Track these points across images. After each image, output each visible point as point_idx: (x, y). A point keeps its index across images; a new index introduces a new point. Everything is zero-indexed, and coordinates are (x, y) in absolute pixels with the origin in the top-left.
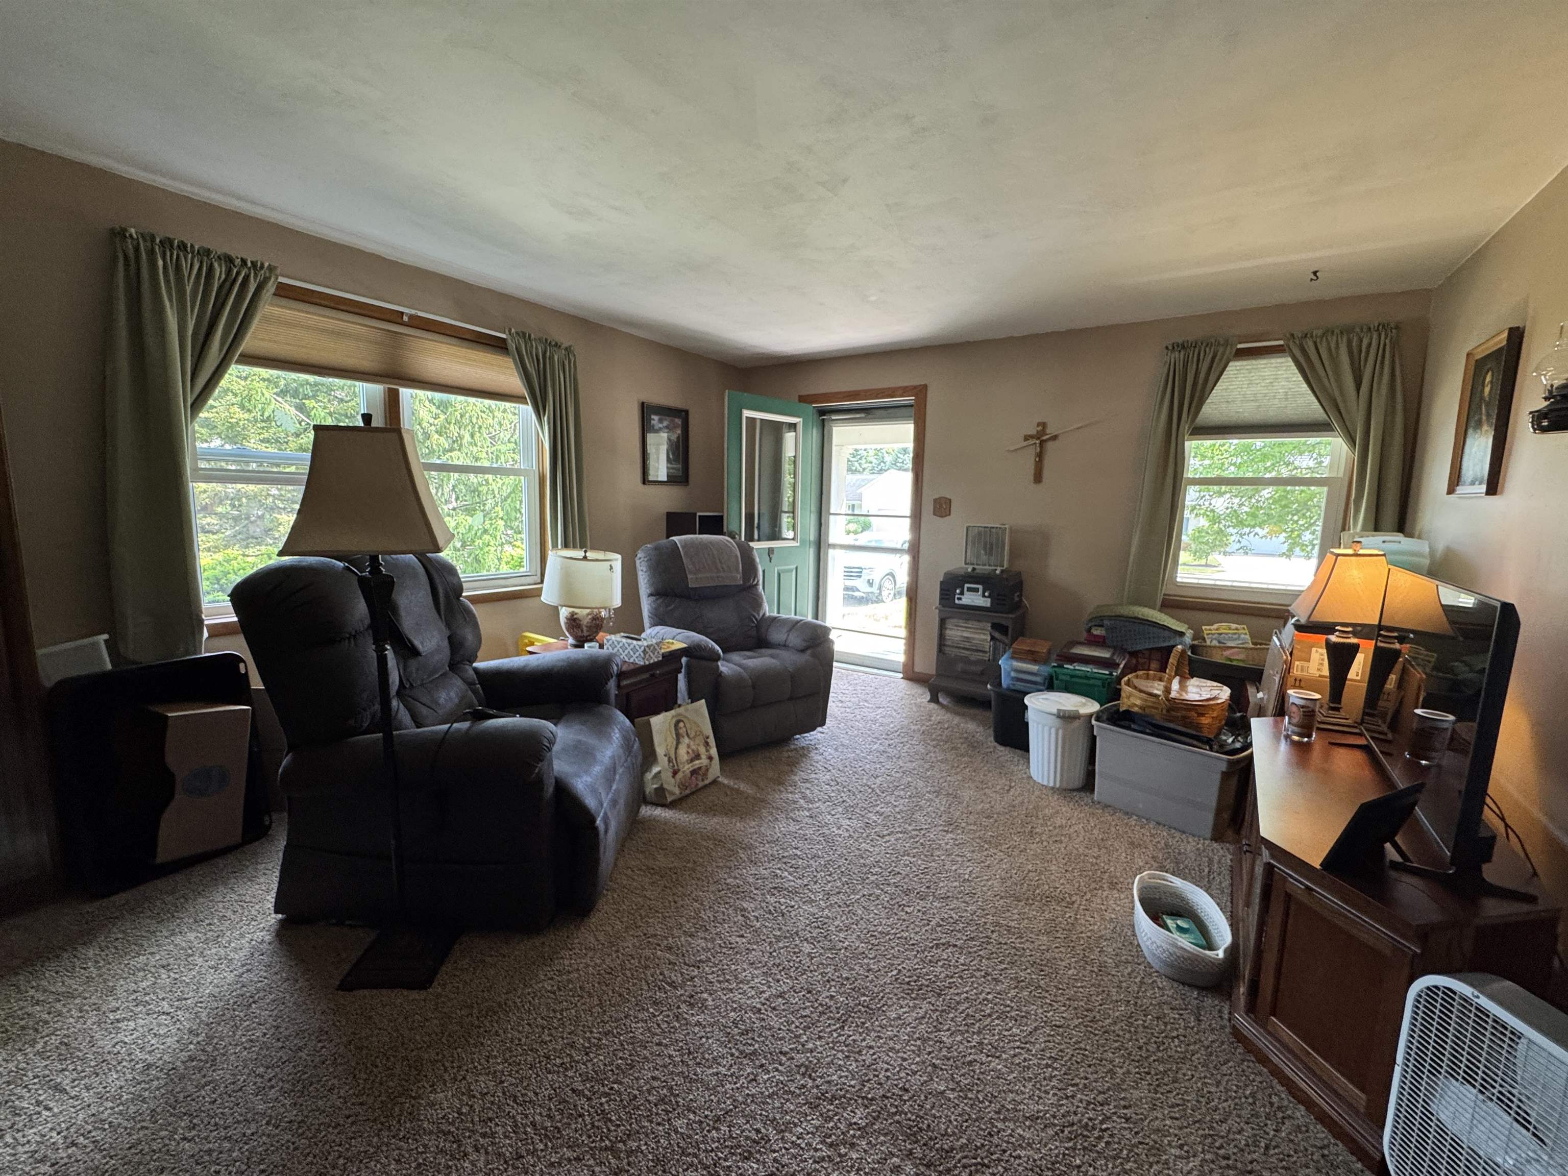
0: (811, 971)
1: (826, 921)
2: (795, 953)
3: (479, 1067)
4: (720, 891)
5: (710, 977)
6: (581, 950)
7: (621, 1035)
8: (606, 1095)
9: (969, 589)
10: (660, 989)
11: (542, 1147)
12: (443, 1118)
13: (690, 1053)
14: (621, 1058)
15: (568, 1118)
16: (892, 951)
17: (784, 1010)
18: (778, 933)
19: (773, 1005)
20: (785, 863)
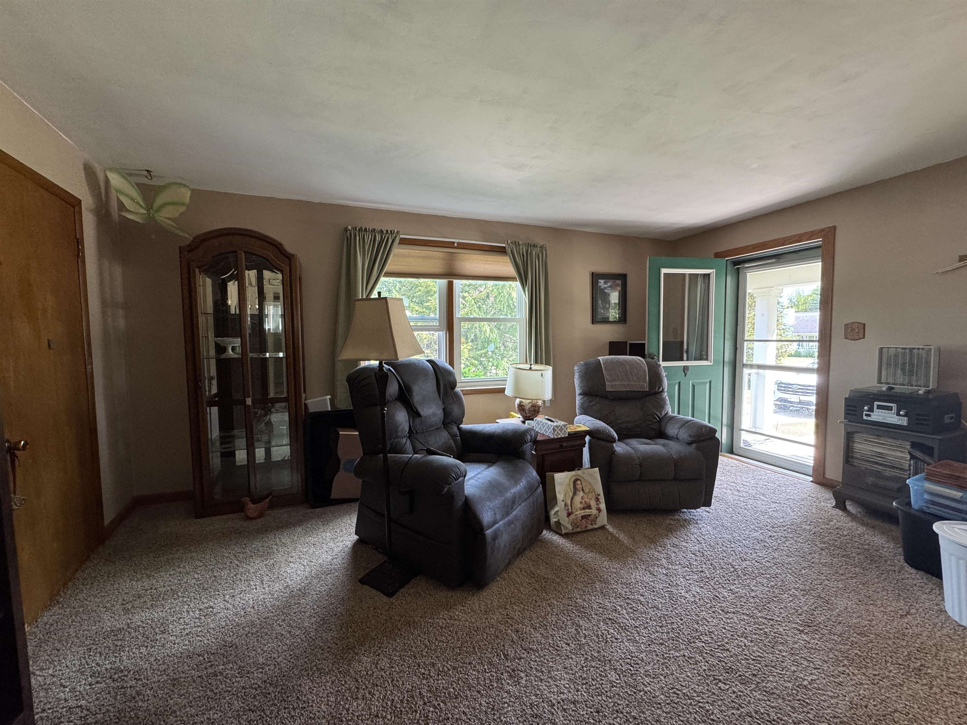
0: (607, 696)
1: (639, 662)
2: (601, 675)
3: (388, 653)
4: (569, 606)
5: (532, 663)
6: (468, 609)
7: (462, 673)
8: (435, 708)
9: (879, 407)
10: (497, 655)
11: (389, 717)
12: (360, 671)
13: (493, 709)
14: (454, 688)
15: (409, 709)
16: (688, 716)
17: (570, 715)
18: (596, 655)
19: (565, 707)
20: (627, 603)
